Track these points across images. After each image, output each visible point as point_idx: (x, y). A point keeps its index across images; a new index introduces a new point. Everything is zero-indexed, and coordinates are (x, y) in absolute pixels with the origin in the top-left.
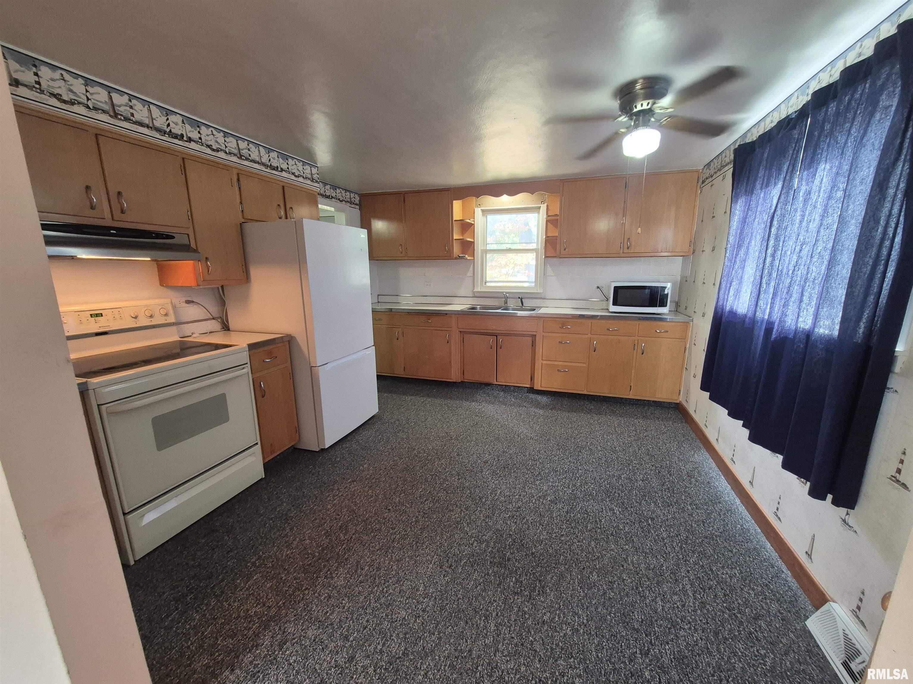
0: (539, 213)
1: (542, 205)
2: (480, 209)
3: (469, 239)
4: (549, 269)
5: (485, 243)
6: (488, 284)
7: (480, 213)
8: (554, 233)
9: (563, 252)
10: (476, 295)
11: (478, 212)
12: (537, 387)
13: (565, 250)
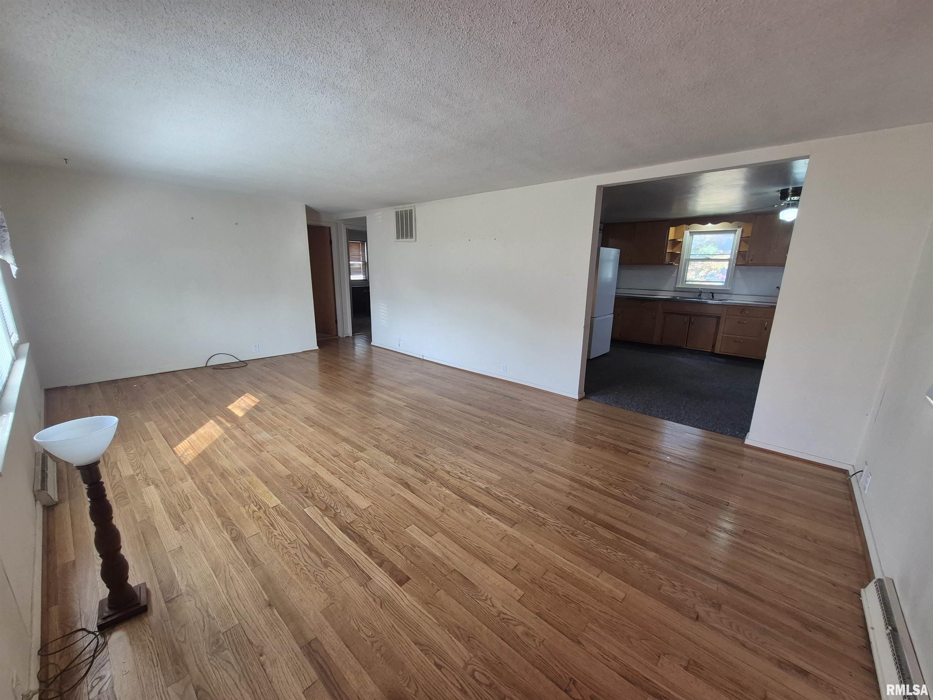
0: (735, 233)
1: (738, 229)
2: (688, 231)
3: (677, 252)
4: (738, 274)
5: (689, 254)
6: (687, 283)
7: (688, 234)
8: (745, 249)
9: (750, 262)
10: (677, 290)
11: (687, 233)
12: (717, 351)
13: (752, 260)
